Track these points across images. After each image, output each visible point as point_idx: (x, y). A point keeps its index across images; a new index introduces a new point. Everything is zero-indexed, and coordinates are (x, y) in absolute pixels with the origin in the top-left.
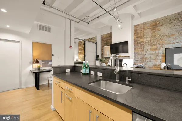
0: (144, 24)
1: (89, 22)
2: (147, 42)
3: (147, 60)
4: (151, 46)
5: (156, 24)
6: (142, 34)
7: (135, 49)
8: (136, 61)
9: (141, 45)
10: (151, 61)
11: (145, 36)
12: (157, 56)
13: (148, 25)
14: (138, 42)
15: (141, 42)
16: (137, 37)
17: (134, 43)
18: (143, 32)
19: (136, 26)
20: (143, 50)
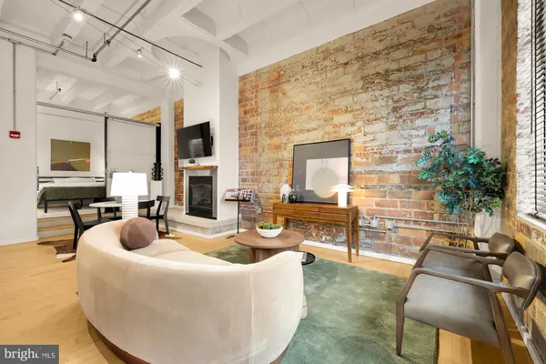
0: (258, 73)
1: (95, 56)
2: (263, 125)
3: (263, 179)
4: (271, 137)
5: (279, 75)
6: (253, 103)
7: (240, 146)
8: (244, 180)
9: (252, 134)
10: (269, 182)
11: (259, 110)
12: (281, 166)
13: (264, 78)
14: (247, 125)
15: (252, 126)
16: (245, 113)
17: (239, 128)
18: (256, 97)
19: (243, 78)
20: (256, 150)
